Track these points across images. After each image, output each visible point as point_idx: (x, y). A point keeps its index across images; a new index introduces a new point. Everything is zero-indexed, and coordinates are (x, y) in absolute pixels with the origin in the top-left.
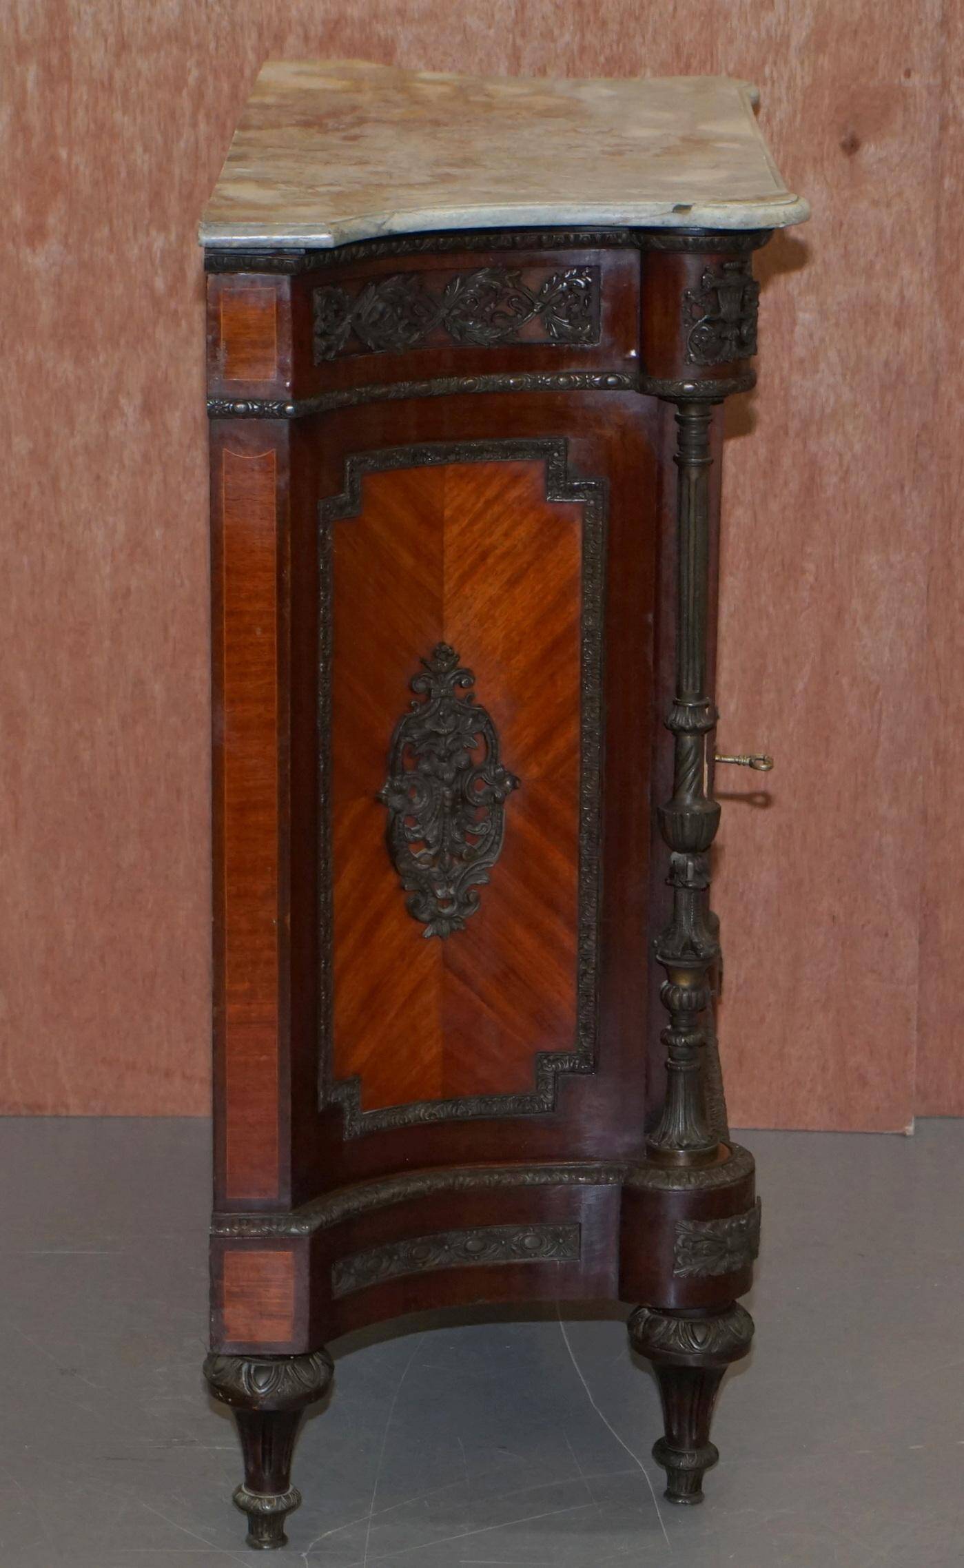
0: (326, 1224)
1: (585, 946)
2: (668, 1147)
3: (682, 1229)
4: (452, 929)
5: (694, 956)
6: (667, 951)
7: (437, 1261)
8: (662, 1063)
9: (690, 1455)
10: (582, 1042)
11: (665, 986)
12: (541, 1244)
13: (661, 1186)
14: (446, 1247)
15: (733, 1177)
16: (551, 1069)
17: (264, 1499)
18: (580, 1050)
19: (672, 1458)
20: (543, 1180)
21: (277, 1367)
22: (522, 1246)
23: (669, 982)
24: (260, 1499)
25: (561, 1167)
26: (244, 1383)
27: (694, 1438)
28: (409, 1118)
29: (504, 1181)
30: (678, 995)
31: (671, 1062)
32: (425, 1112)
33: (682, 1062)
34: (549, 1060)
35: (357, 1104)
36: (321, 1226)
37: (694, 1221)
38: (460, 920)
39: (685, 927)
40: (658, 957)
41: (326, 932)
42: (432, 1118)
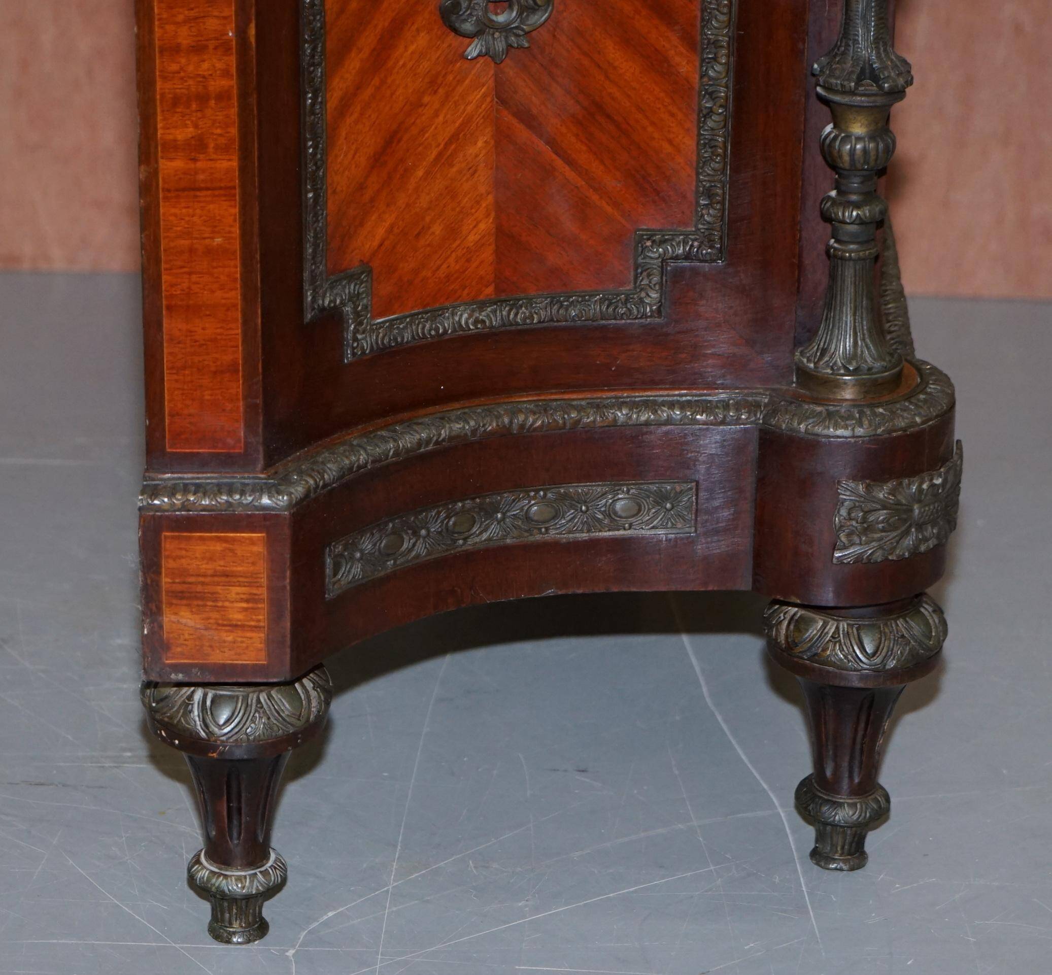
0: (315, 492)
1: (711, 73)
2: (829, 371)
3: (848, 493)
4: (510, 46)
5: (875, 88)
6: (833, 81)
7: (485, 536)
8: (821, 248)
9: (849, 804)
10: (702, 216)
11: (830, 133)
12: (640, 510)
13: (819, 430)
14: (499, 515)
15: (925, 416)
16: (657, 255)
17: (231, 876)
18: (700, 226)
19: (825, 809)
20: (643, 418)
21: (245, 698)
22: (610, 513)
23: (836, 127)
24: (226, 876)
25: (670, 399)
26: (197, 719)
27: (857, 780)
28: (444, 327)
29: (585, 420)
30: (848, 147)
31: (836, 245)
32: (470, 316)
33: (852, 246)
34: (653, 242)
35: (365, 307)
36: (307, 495)
37: (868, 481)
38: (521, 33)
39: (862, 44)
40: (819, 89)
41: (314, 49)
42: (479, 326)
